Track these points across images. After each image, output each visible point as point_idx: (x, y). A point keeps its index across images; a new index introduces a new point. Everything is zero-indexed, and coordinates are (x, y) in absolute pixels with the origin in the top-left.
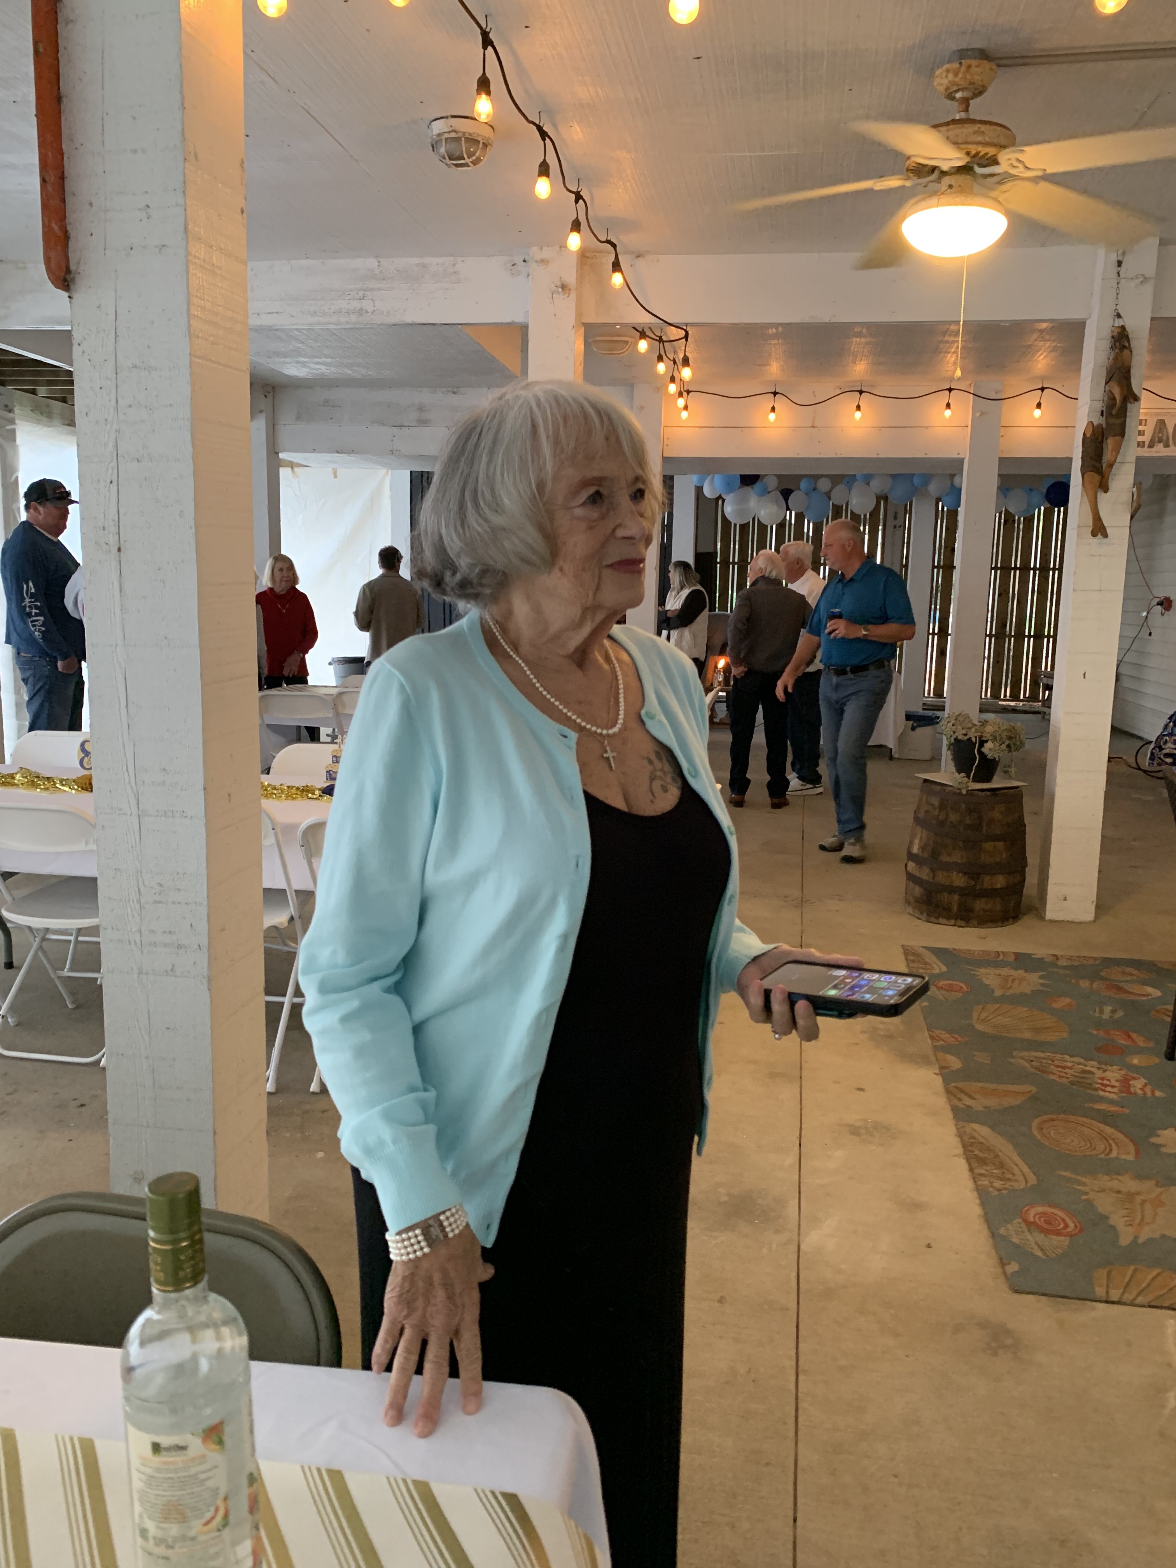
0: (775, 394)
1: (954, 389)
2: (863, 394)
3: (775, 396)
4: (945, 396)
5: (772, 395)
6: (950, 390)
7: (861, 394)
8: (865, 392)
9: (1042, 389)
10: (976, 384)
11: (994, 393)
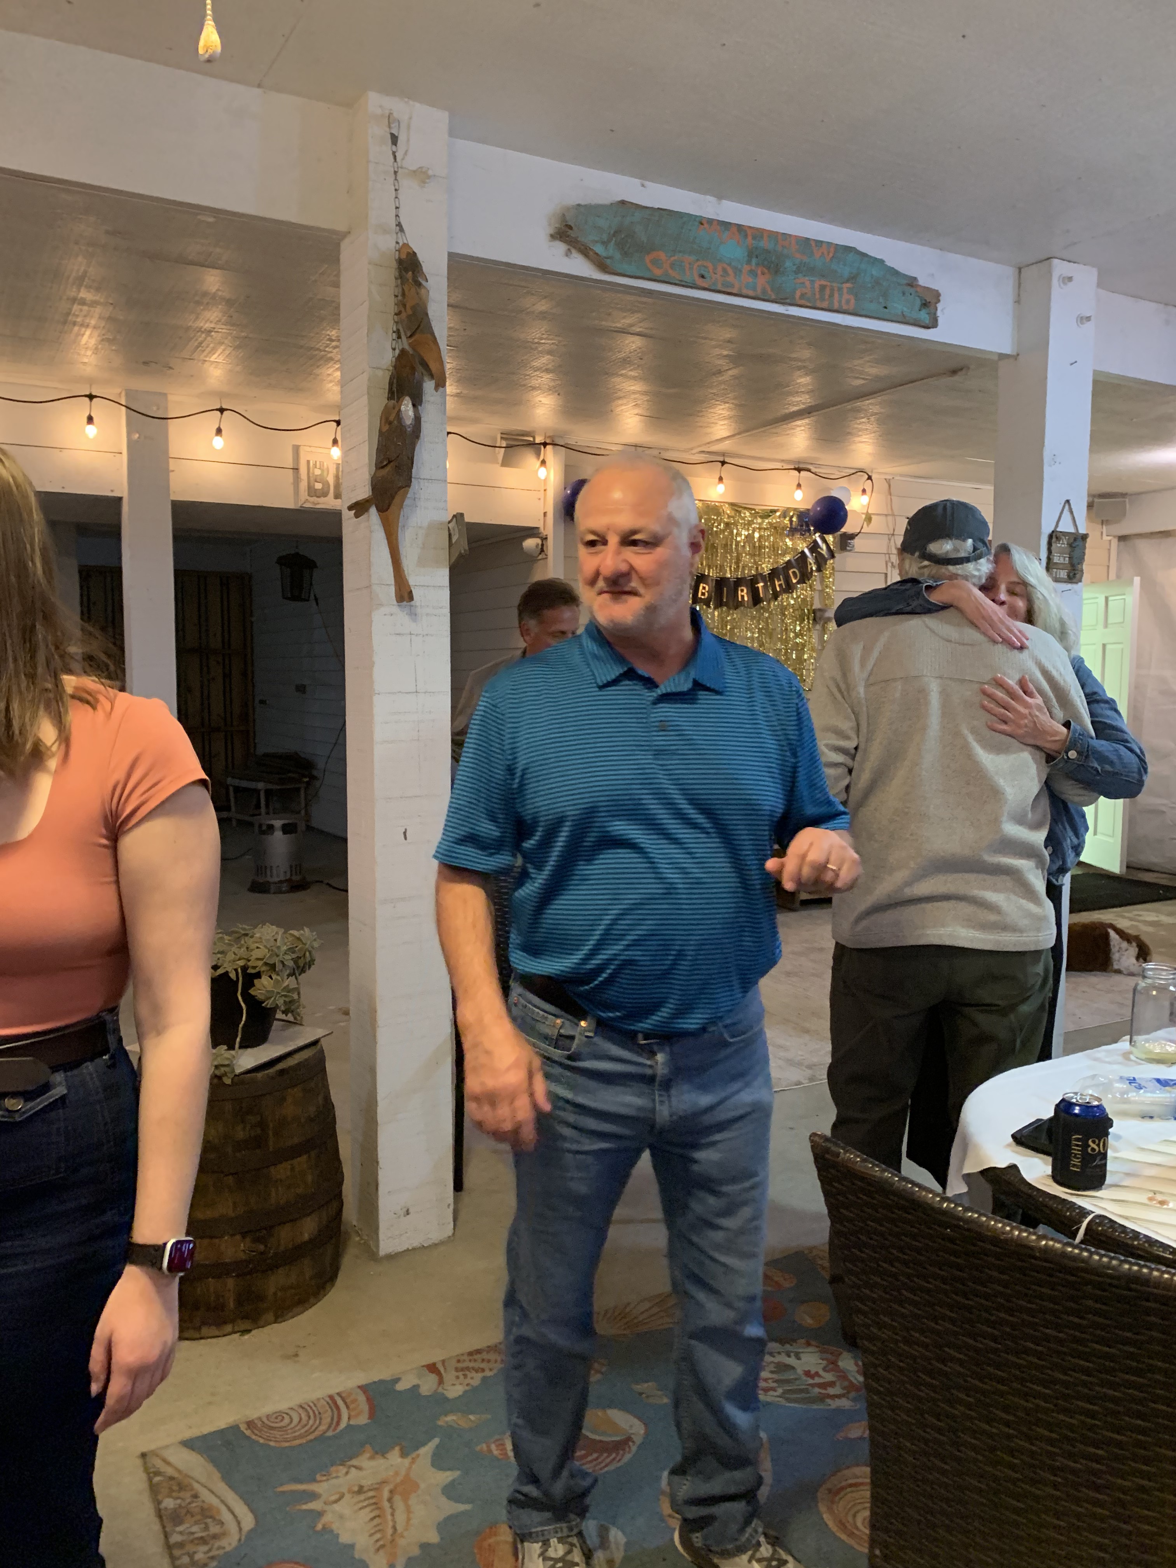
1: (96, 397)
4: (83, 407)
6: (91, 397)
9: (221, 410)
10: (129, 393)
11: (155, 408)
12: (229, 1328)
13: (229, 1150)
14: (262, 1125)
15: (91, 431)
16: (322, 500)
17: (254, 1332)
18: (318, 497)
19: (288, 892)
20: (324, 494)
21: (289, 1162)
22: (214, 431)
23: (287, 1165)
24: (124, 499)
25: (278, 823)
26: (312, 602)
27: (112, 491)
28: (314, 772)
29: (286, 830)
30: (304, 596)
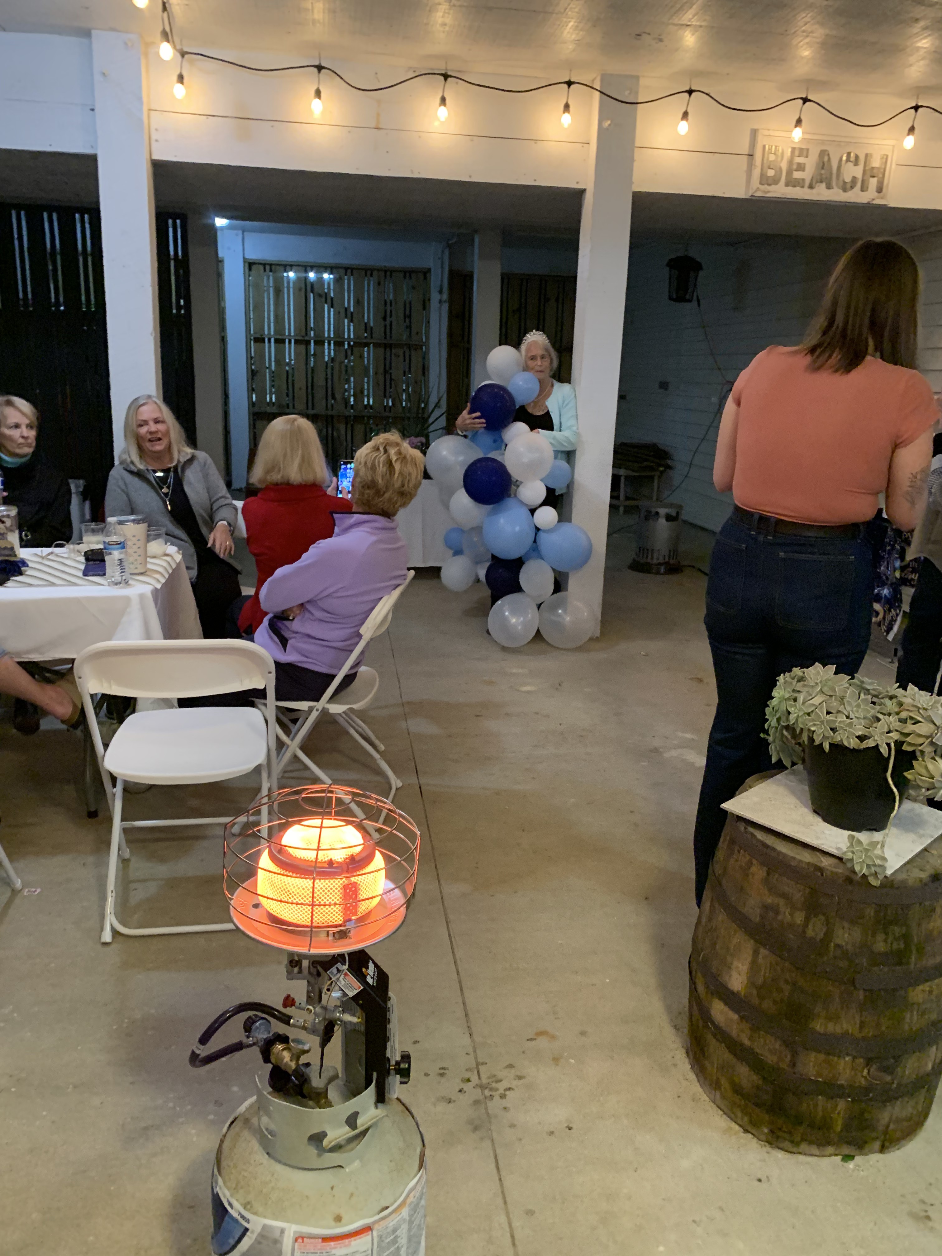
0: (320, 68)
1: (574, 83)
2: (449, 79)
3: (319, 71)
4: (561, 94)
5: (316, 70)
6: (569, 83)
7: (446, 80)
8: (451, 76)
9: (690, 92)
10: (604, 78)
11: (627, 93)
12: (830, 1150)
13: (864, 961)
14: (906, 937)
15: (566, 119)
16: (772, 188)
17: (858, 1159)
18: (769, 185)
19: (664, 573)
20: (775, 181)
21: (928, 984)
22: (681, 115)
23: (926, 986)
24: (587, 191)
25: (663, 511)
26: (695, 303)
27: (577, 183)
28: (669, 462)
29: (669, 518)
30: (688, 297)
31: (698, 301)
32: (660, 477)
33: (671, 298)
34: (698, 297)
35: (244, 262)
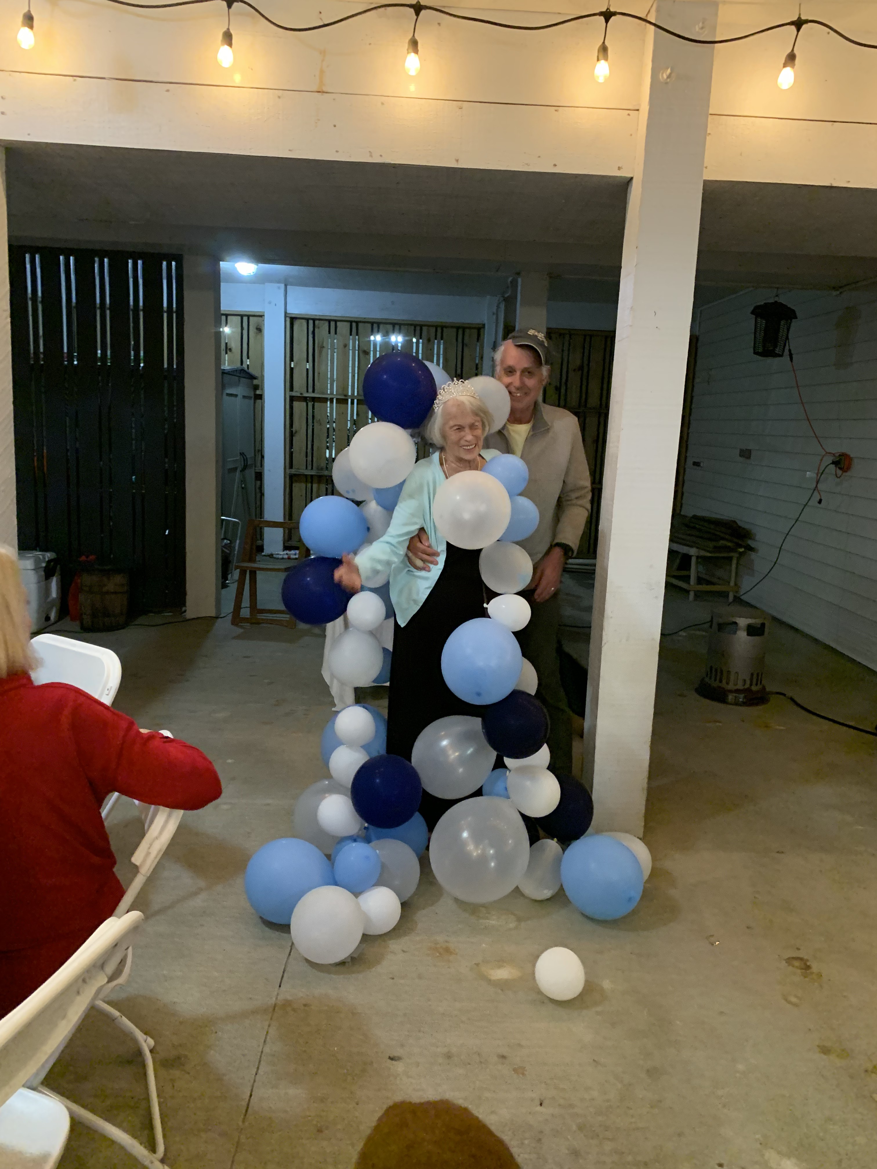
1: (614, 14)
2: (423, 13)
3: (229, 5)
4: (594, 31)
6: (608, 15)
7: (417, 14)
8: (427, 8)
9: (798, 24)
10: (661, 6)
11: (698, 27)
15: (602, 69)
19: (744, 704)
22: (783, 59)
24: (634, 181)
25: (743, 622)
26: (786, 358)
27: (619, 168)
28: (750, 542)
29: (752, 631)
30: (777, 351)
31: (791, 355)
32: (738, 559)
33: (755, 353)
34: (790, 350)
35: (286, 317)
